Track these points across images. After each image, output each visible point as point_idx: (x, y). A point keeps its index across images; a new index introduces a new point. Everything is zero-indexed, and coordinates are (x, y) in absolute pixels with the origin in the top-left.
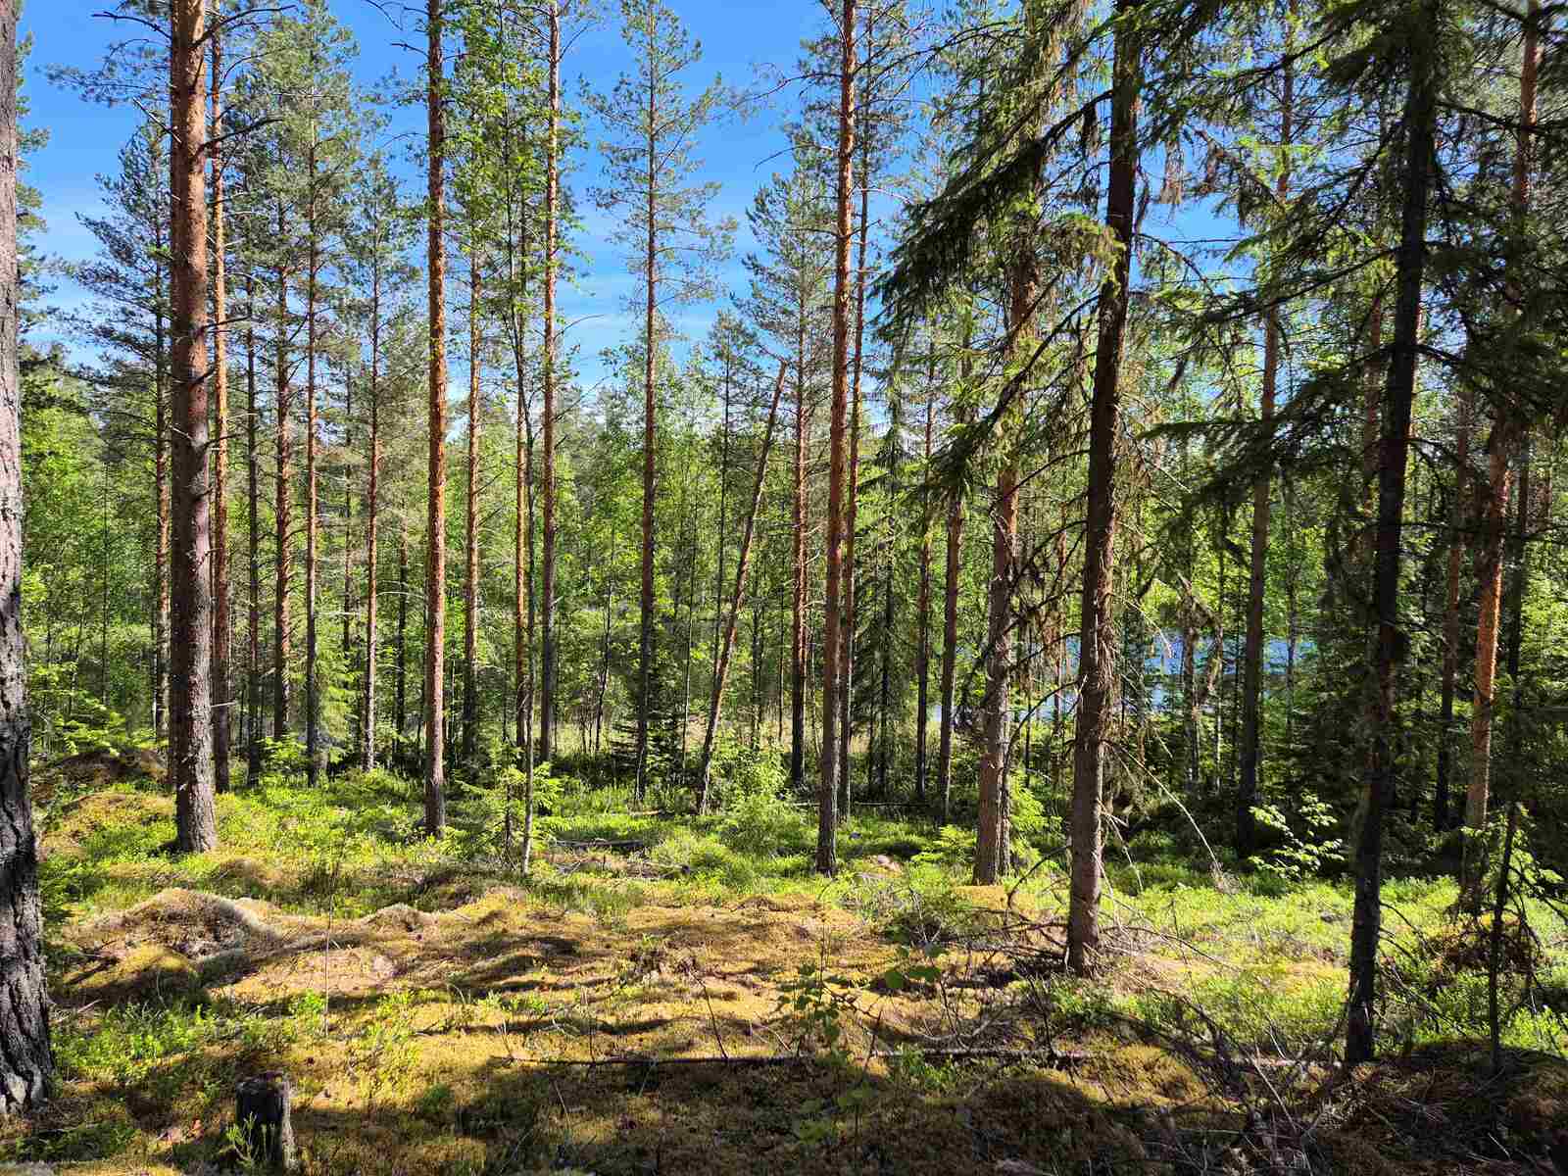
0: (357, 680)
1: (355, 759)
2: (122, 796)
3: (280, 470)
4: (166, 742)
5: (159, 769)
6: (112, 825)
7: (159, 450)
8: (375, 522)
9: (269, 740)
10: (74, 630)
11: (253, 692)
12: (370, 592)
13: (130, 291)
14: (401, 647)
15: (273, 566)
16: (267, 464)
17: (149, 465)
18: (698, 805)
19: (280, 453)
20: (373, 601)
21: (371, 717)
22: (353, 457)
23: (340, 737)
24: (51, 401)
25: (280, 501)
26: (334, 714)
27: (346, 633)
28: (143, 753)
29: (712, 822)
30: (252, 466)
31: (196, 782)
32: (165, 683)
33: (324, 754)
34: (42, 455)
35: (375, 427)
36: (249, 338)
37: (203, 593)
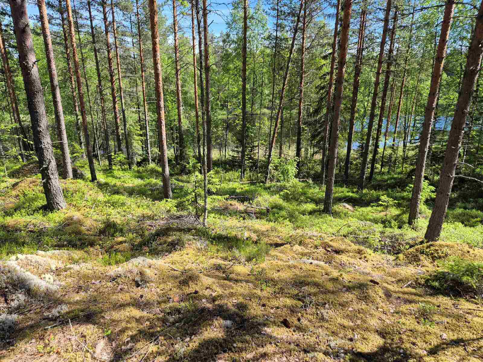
0: (143, 133)
2: (36, 180)
9: (113, 154)
12: (144, 101)
18: (266, 180)
19: (108, 48)
20: (146, 105)
21: (149, 146)
23: (141, 152)
25: (110, 67)
29: (271, 186)
31: (50, 179)
37: (36, 84)
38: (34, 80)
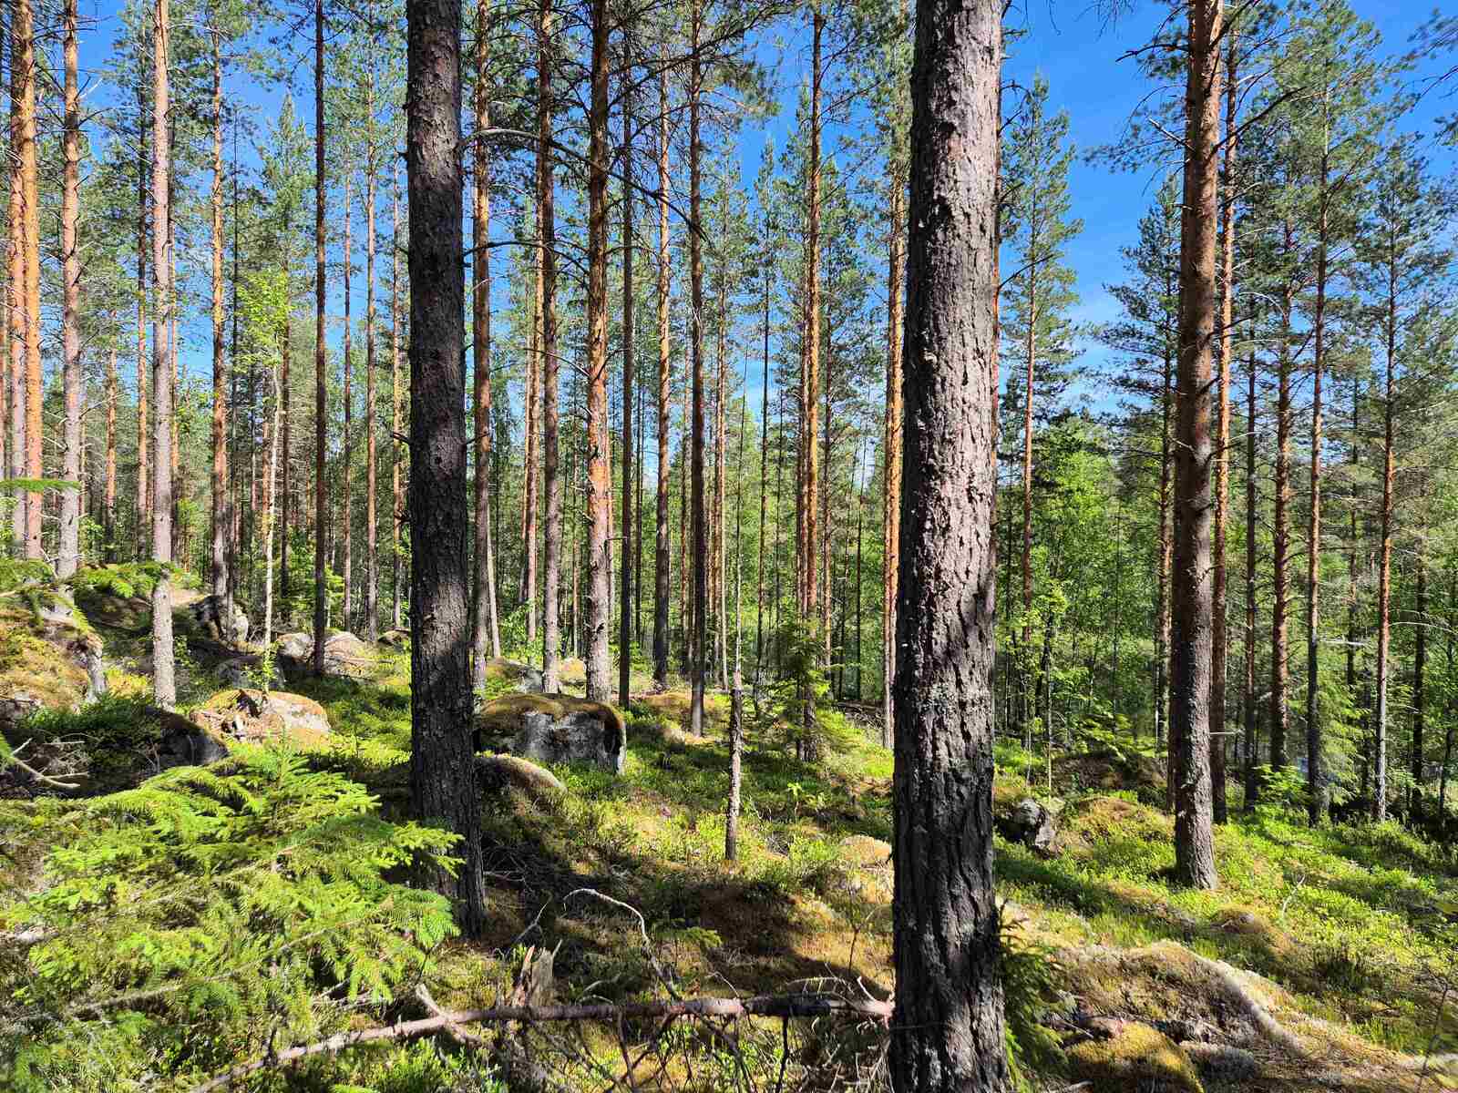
0: (1364, 718)
1: (1360, 806)
2: (1127, 806)
3: (1279, 490)
4: (1166, 754)
5: (1161, 780)
6: (1118, 832)
7: (1165, 480)
8: (1388, 543)
9: (1267, 768)
10: (1093, 640)
11: (1249, 715)
12: (1381, 621)
13: (1143, 341)
14: (1418, 684)
15: (1271, 589)
16: (1266, 486)
17: (1156, 496)
19: (1279, 474)
20: (1386, 631)
21: (1383, 761)
22: (1363, 475)
23: (1345, 777)
24: (1079, 445)
25: (1279, 523)
26: (1338, 750)
27: (1350, 664)
28: (1146, 761)
30: (1251, 489)
31: (1195, 812)
32: (1166, 696)
33: (1326, 792)
34: (1071, 491)
35: (1389, 438)
36: (1253, 363)
37: (1203, 611)
38: (1200, 604)
